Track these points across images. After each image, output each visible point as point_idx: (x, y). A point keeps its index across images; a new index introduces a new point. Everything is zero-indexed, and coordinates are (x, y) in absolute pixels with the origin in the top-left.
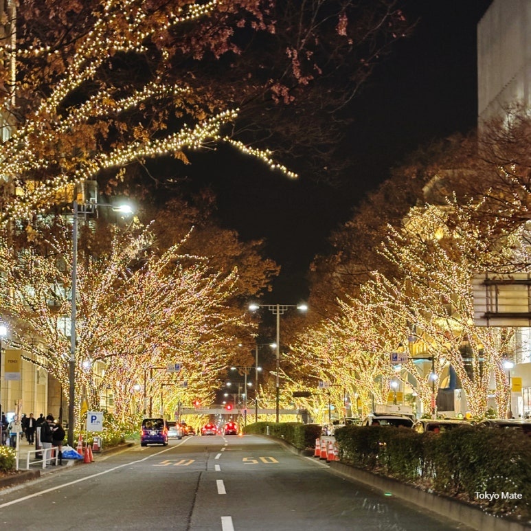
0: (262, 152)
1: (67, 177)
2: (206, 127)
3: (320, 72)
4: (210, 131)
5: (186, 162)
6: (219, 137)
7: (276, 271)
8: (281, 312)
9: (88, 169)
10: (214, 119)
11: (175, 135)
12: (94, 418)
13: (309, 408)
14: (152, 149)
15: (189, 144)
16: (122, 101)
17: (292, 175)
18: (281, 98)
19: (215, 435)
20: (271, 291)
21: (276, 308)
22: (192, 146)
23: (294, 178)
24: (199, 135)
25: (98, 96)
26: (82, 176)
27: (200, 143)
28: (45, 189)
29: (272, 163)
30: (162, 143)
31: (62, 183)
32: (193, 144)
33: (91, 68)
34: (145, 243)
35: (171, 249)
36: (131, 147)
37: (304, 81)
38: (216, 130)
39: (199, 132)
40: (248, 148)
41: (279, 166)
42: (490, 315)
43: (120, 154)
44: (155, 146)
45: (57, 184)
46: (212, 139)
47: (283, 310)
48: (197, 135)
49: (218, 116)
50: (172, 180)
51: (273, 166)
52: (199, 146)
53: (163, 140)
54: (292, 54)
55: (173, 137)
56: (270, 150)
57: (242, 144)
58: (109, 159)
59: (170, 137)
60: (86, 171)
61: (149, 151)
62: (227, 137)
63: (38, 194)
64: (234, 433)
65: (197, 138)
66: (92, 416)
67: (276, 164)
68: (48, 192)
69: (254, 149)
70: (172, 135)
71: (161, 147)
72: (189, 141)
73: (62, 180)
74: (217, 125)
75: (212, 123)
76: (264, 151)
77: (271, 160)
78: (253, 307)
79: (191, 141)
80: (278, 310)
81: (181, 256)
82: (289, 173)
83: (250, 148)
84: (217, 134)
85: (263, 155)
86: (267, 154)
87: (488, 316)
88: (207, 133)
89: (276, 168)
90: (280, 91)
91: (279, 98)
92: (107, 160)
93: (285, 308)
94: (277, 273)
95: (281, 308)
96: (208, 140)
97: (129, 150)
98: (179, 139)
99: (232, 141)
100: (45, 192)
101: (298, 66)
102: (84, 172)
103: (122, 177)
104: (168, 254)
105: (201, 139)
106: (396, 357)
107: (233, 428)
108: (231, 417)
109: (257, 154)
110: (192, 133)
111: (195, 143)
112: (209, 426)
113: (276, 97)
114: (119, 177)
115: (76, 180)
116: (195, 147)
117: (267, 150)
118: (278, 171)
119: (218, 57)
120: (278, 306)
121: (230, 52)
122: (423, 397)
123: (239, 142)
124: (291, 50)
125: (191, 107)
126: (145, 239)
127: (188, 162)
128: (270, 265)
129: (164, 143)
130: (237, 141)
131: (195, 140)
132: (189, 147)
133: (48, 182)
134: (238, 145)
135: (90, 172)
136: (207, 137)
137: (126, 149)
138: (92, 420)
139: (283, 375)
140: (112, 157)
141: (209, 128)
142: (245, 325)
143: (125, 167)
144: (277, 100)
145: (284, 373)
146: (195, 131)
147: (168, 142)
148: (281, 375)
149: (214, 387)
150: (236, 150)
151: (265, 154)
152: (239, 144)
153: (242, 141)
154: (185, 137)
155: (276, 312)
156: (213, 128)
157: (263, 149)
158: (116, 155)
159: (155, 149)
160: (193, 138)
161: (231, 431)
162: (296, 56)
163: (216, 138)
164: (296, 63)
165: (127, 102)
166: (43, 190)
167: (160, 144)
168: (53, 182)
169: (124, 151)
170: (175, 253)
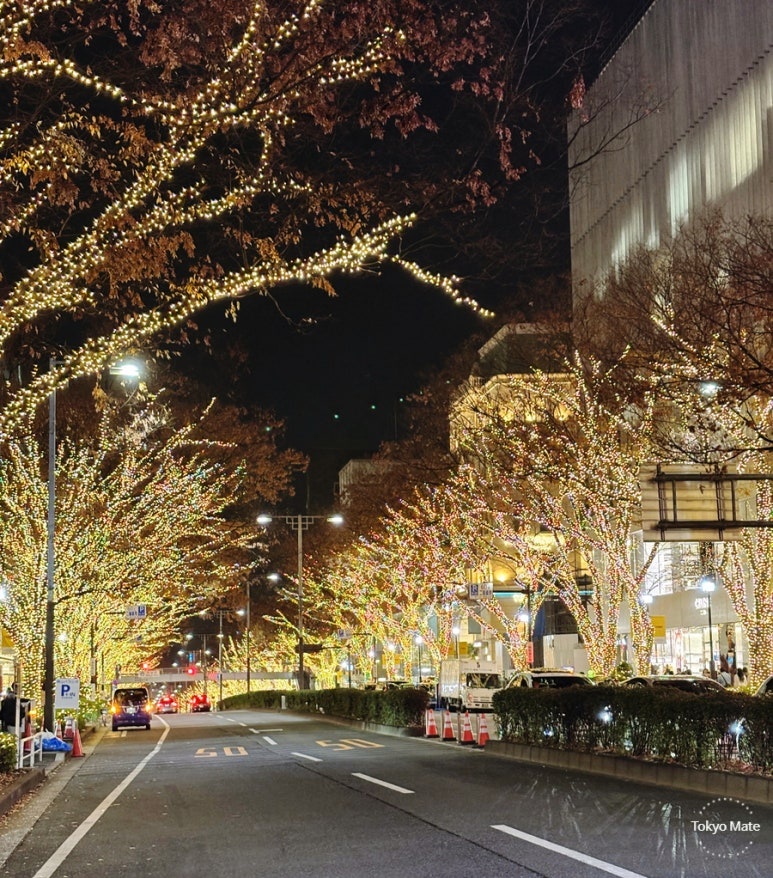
0: (446, 279)
1: (158, 314)
2: (369, 240)
3: (539, 162)
4: (373, 246)
5: (332, 292)
6: (386, 256)
7: (303, 465)
8: (304, 526)
9: (189, 301)
10: (380, 229)
11: (324, 251)
12: (66, 688)
13: (314, 668)
14: (290, 272)
15: (343, 266)
16: (213, 202)
17: (484, 313)
18: (479, 198)
19: (176, 712)
20: (294, 494)
21: (296, 520)
22: (348, 270)
23: (489, 318)
24: (359, 253)
25: (182, 195)
26: (180, 312)
27: (360, 264)
28: (127, 332)
29: (458, 297)
30: (306, 263)
31: (152, 323)
32: (349, 265)
33: (189, 151)
34: (156, 422)
35: (181, 431)
36: (256, 269)
37: (513, 174)
38: (383, 246)
39: (358, 248)
40: (425, 272)
41: (467, 299)
42: (666, 525)
43: (239, 279)
44: (295, 268)
45: (144, 324)
46: (377, 258)
47: (307, 523)
48: (355, 252)
49: (385, 225)
50: (310, 320)
51: (459, 300)
52: (358, 269)
53: (307, 259)
54: (504, 134)
55: (322, 256)
56: (458, 276)
57: (417, 267)
58: (220, 288)
59: (317, 255)
60: (186, 305)
61: (286, 275)
62: (397, 256)
63: (116, 339)
64: (206, 709)
65: (355, 257)
66: (63, 686)
67: (464, 298)
68: (130, 335)
69: (434, 275)
70: (320, 252)
71: (304, 269)
72: (344, 261)
73: (151, 319)
74: (384, 239)
75: (378, 234)
76: (449, 278)
77: (457, 292)
78: (263, 519)
79: (346, 261)
80: (300, 523)
81: (197, 442)
82: (482, 310)
83: (428, 273)
84: (383, 252)
85: (447, 284)
86: (453, 282)
87: (663, 526)
88: (369, 249)
89: (463, 303)
90: (479, 189)
91: (475, 199)
92: (217, 288)
93: (310, 520)
94: (305, 468)
95: (304, 520)
96: (371, 260)
97: (254, 274)
98: (331, 258)
99: (403, 262)
100: (126, 337)
101: (509, 154)
102: (183, 306)
103: (234, 315)
104: (177, 439)
105: (362, 258)
106: (476, 591)
107: (204, 701)
108: (180, 686)
109: (435, 282)
110: (349, 249)
111: (352, 265)
112: (167, 699)
113: (472, 197)
114: (230, 315)
115: (172, 318)
116: (352, 271)
117: (454, 277)
118: (466, 308)
119: (406, 136)
120: (300, 517)
121: (422, 128)
122: (512, 647)
123: (414, 264)
124: (503, 129)
125: (336, 212)
126: (155, 416)
127: (334, 294)
128: (293, 457)
129: (309, 264)
130: (411, 263)
131: (352, 260)
132: (343, 270)
133: (131, 321)
134: (411, 267)
135: (192, 306)
136: (369, 256)
137: (250, 272)
138: (63, 691)
139: (283, 621)
140: (226, 284)
141: (373, 242)
142: (250, 547)
143: (239, 300)
144: (473, 202)
145: (284, 618)
146: (354, 246)
147: (316, 263)
148: (279, 621)
149: (174, 640)
150: (408, 274)
151: (450, 282)
152: (414, 268)
153: (418, 263)
154: (339, 256)
155: (296, 526)
156: (379, 243)
157: (447, 274)
158: (232, 281)
159: (294, 272)
160: (350, 257)
161: (201, 706)
162: (509, 137)
163: (381, 257)
164: (507, 148)
165: (221, 204)
166: (124, 333)
167: (303, 265)
168: (139, 321)
169: (246, 275)
170: (186, 437)
